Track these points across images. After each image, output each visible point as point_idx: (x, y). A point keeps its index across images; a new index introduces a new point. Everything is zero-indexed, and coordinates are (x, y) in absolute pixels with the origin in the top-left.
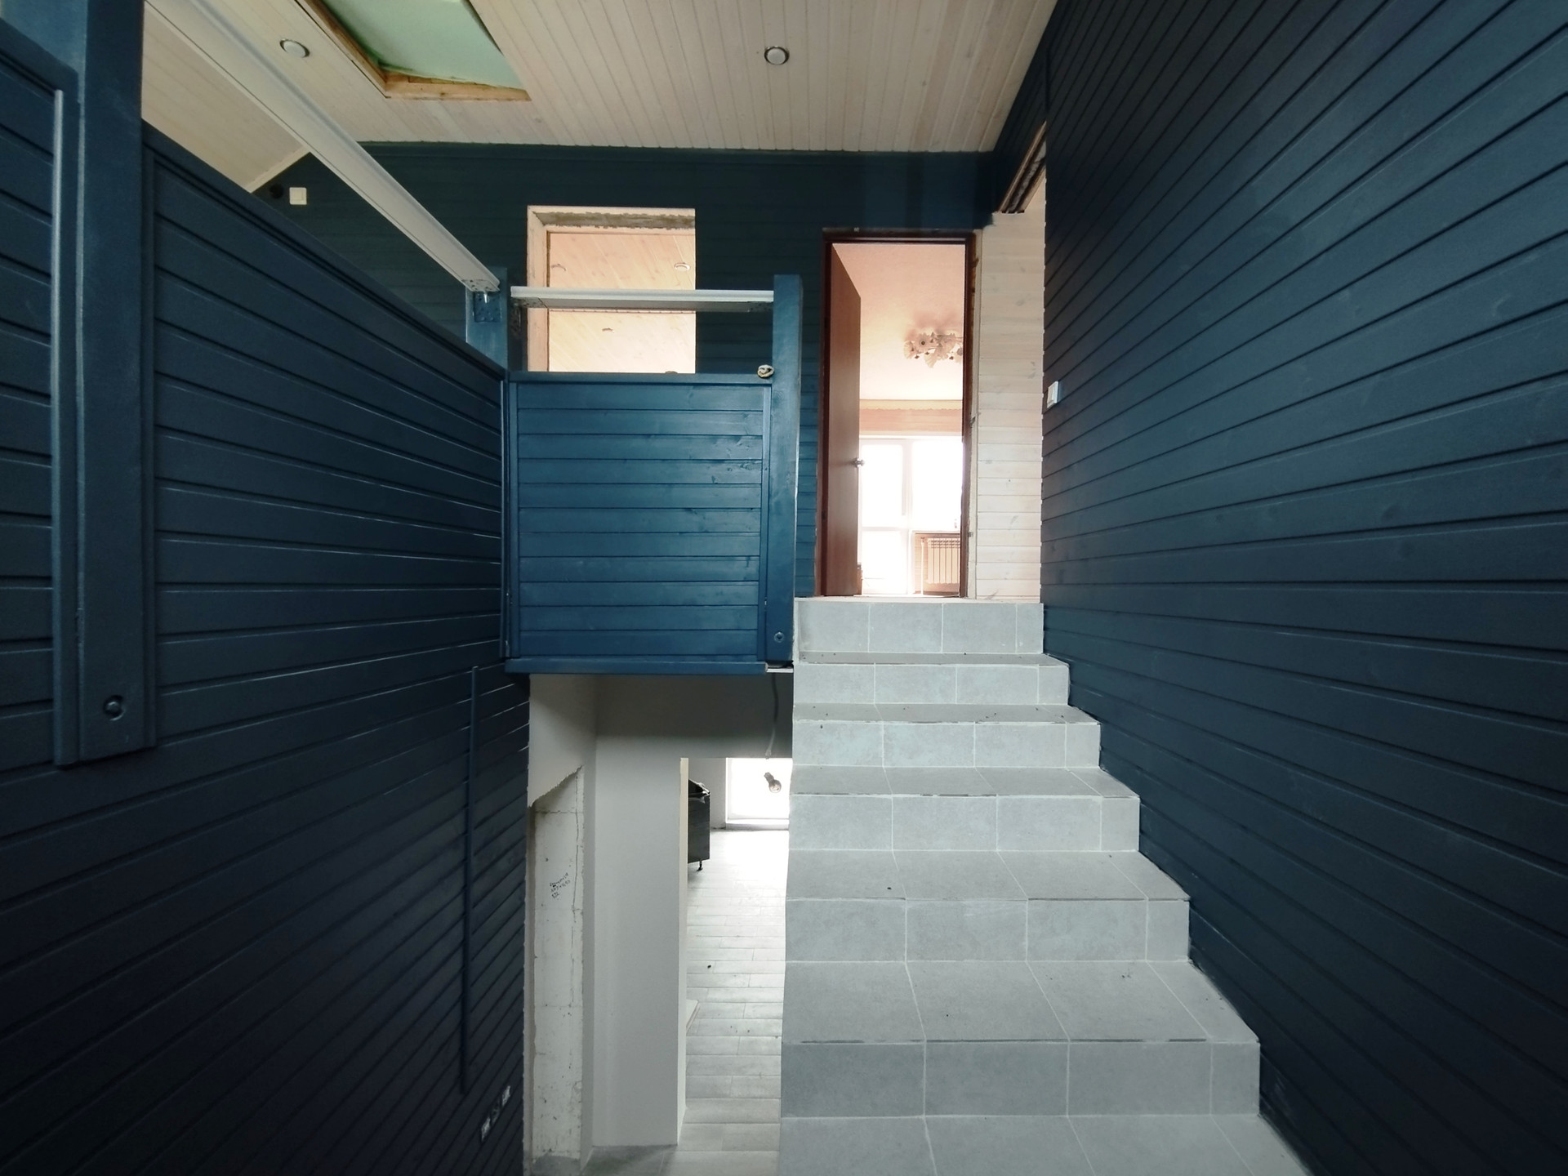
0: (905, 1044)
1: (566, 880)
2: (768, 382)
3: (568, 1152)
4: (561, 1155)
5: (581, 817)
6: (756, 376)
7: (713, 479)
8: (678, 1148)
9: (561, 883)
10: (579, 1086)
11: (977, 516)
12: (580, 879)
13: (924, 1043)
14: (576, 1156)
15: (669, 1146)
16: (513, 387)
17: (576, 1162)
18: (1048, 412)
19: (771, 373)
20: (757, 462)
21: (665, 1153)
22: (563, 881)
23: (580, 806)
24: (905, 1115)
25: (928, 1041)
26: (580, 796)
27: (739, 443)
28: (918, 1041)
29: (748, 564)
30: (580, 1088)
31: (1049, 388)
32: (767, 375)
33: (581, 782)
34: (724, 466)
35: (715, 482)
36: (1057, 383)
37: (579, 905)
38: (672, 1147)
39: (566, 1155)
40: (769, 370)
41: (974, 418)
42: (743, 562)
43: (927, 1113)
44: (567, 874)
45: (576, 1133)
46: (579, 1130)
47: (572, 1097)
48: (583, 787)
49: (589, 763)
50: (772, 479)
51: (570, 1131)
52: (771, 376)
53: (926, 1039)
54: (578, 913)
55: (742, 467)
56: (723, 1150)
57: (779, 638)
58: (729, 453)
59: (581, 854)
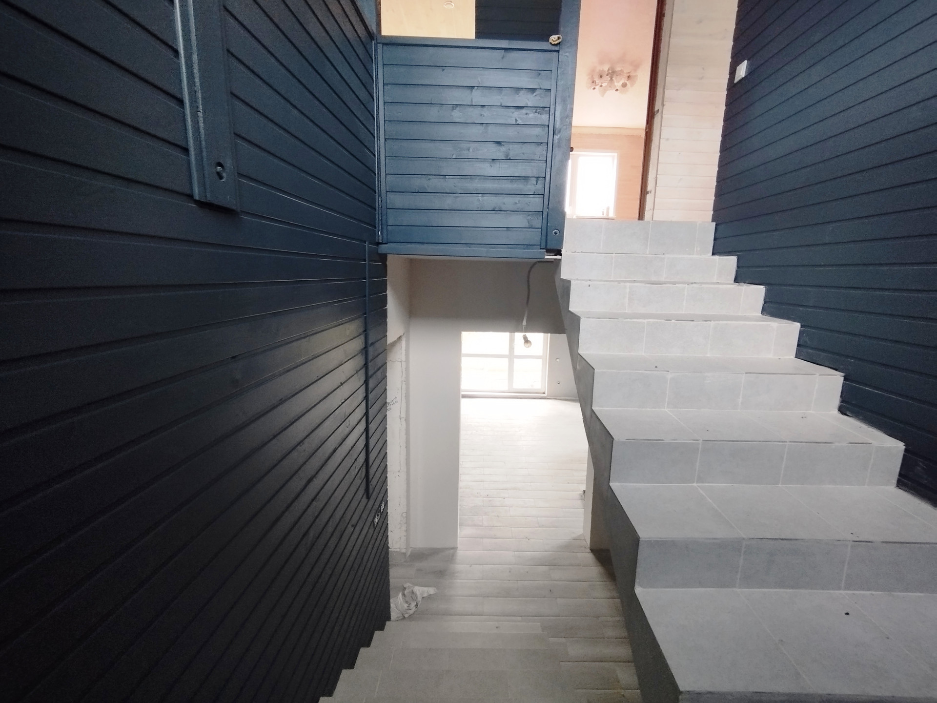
0: (689, 442)
1: (395, 401)
2: (556, 48)
3: (399, 548)
4: (395, 550)
5: (404, 364)
6: (549, 43)
7: (516, 120)
8: (458, 549)
9: (393, 402)
10: (404, 515)
11: (657, 177)
12: (404, 401)
13: (700, 442)
14: (404, 551)
15: (452, 548)
16: (380, 46)
17: (404, 554)
18: (732, 87)
19: (560, 40)
20: (546, 109)
21: (452, 551)
22: (394, 402)
23: (403, 358)
24: (684, 483)
25: (703, 441)
26: (403, 352)
27: (535, 94)
28: (697, 440)
29: (537, 182)
30: (405, 516)
31: (738, 68)
32: (556, 43)
33: (403, 343)
34: (524, 111)
35: (518, 123)
36: (746, 62)
37: (403, 415)
38: (455, 548)
39: (398, 550)
40: (559, 38)
41: (658, 111)
42: (534, 181)
43: (697, 482)
44: (396, 397)
45: (404, 538)
46: (405, 537)
47: (401, 521)
48: (405, 346)
49: (407, 332)
50: (557, 121)
51: (400, 538)
52: (559, 44)
53: (702, 440)
54: (403, 420)
55: (536, 112)
56: (483, 550)
57: (556, 233)
58: (528, 102)
59: (404, 386)
